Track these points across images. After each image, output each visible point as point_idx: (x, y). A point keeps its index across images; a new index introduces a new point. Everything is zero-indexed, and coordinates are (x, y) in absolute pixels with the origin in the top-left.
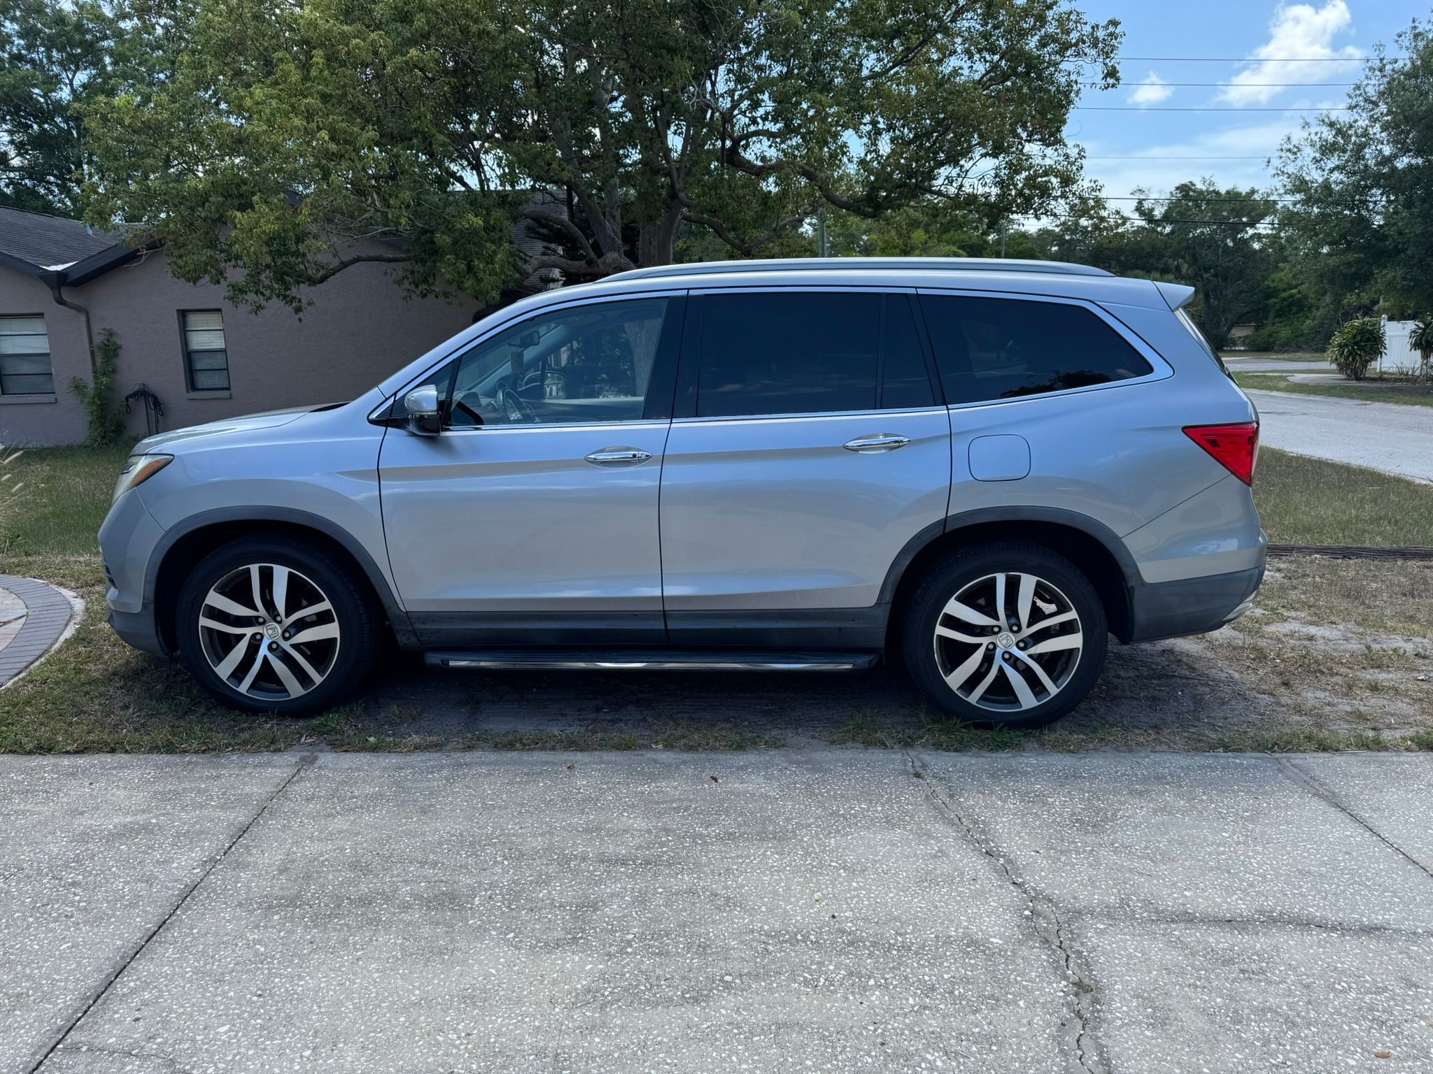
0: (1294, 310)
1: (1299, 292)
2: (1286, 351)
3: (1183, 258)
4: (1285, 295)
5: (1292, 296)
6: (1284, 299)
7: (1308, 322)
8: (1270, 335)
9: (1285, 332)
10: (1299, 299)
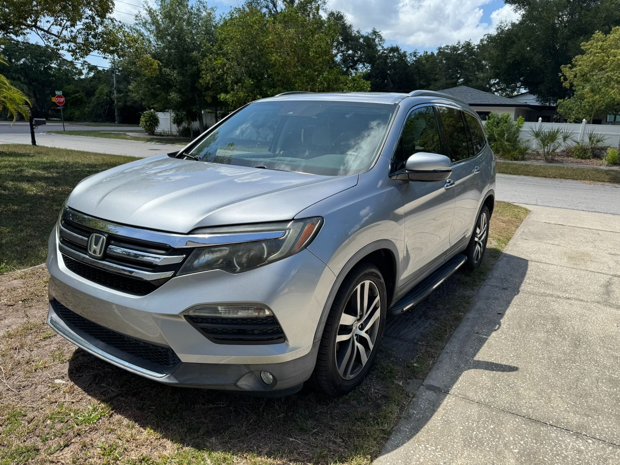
0: (79, 103)
1: (80, 95)
2: (79, 121)
3: (20, 73)
4: (73, 96)
5: (77, 97)
6: (73, 98)
7: (87, 109)
8: (71, 114)
9: (77, 113)
10: (80, 98)
